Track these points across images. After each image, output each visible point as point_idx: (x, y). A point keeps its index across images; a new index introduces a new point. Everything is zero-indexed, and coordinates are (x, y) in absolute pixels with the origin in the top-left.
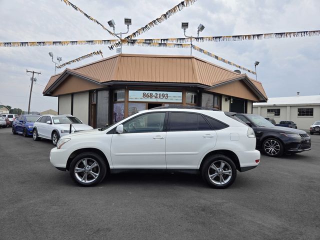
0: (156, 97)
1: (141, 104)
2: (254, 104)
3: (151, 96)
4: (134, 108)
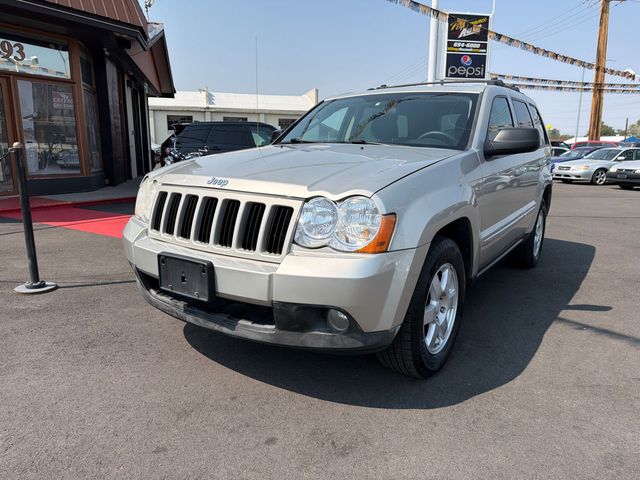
2: (150, 99)
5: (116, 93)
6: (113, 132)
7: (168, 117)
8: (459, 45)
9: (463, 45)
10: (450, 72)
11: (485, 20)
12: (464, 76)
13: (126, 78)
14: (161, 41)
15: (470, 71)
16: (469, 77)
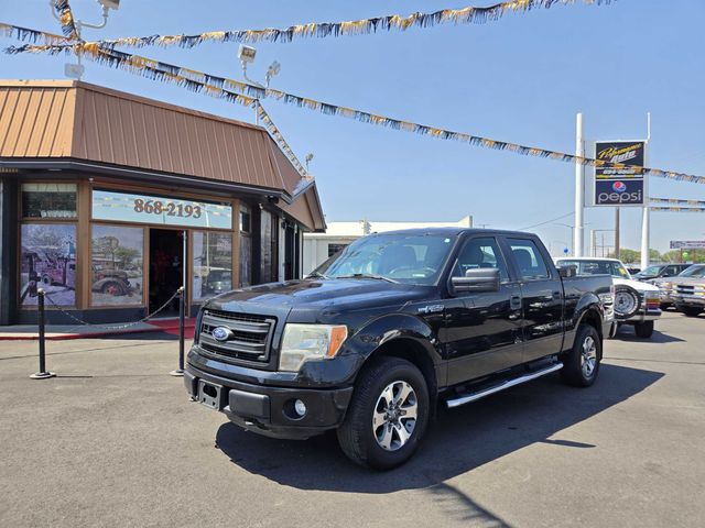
0: (170, 214)
1: (129, 229)
2: (305, 234)
3: (158, 209)
4: (111, 239)
5: (269, 235)
6: (262, 266)
7: (330, 245)
8: (610, 172)
9: (614, 172)
10: (600, 199)
11: (638, 146)
12: (617, 202)
13: (281, 221)
14: (313, 189)
15: (625, 197)
16: (623, 202)
